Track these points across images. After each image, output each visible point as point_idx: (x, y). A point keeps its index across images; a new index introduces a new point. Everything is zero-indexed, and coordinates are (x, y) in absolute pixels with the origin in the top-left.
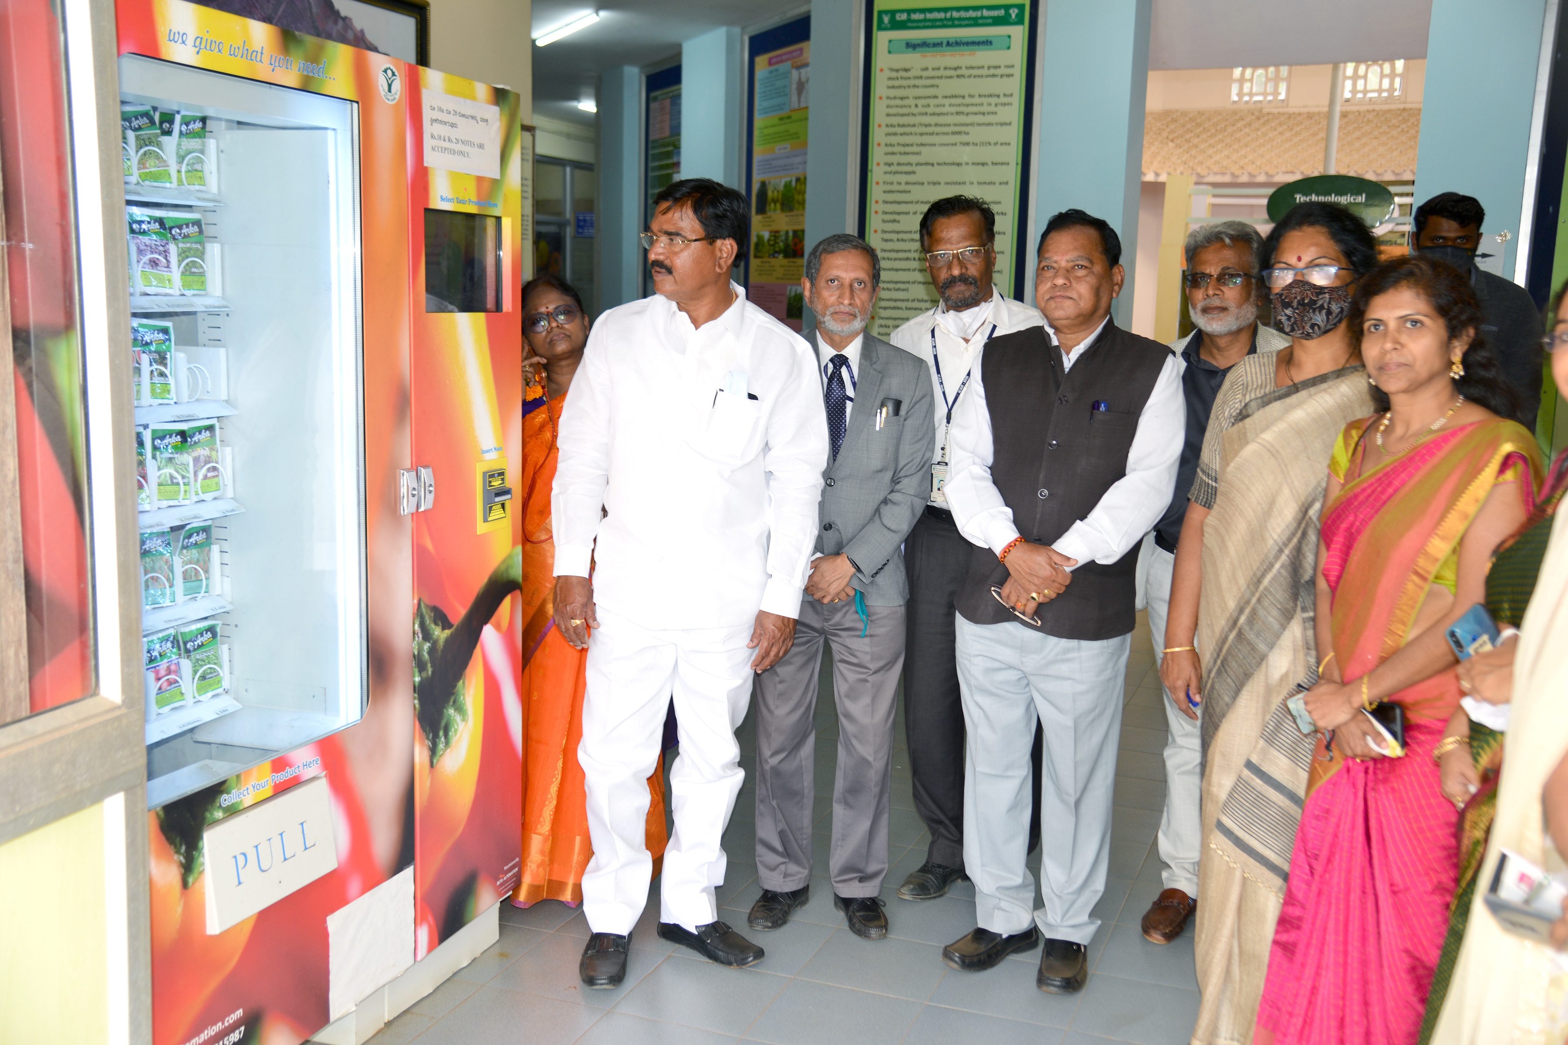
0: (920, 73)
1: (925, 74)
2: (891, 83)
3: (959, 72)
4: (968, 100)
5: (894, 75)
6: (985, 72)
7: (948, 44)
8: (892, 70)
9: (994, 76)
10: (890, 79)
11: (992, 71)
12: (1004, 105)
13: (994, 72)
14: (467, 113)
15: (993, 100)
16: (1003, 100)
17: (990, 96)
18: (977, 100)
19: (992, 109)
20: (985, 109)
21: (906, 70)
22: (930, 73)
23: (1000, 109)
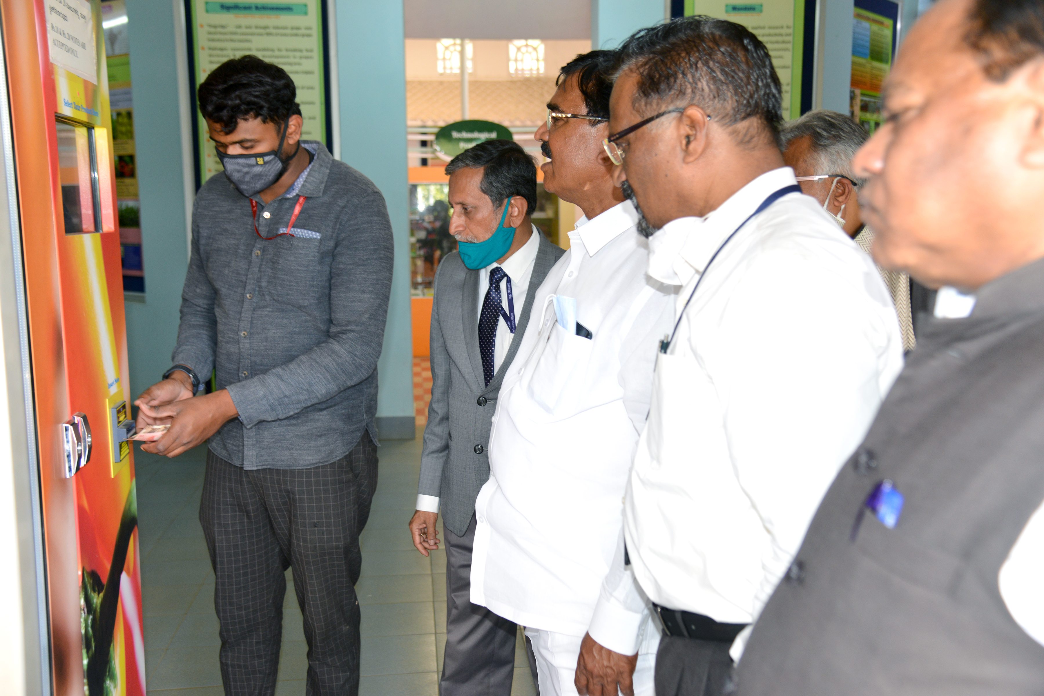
0: (234, 30)
1: (239, 31)
2: (211, 37)
3: (268, 31)
4: (277, 53)
5: (212, 30)
6: (288, 31)
7: (257, 8)
8: (210, 26)
9: (296, 35)
10: (210, 33)
11: (295, 31)
12: (307, 58)
13: (296, 32)
14: (73, 6)
15: (298, 54)
16: (305, 54)
17: (295, 50)
18: (284, 53)
19: (297, 60)
20: (292, 60)
21: (223, 27)
22: (244, 30)
23: (303, 61)
